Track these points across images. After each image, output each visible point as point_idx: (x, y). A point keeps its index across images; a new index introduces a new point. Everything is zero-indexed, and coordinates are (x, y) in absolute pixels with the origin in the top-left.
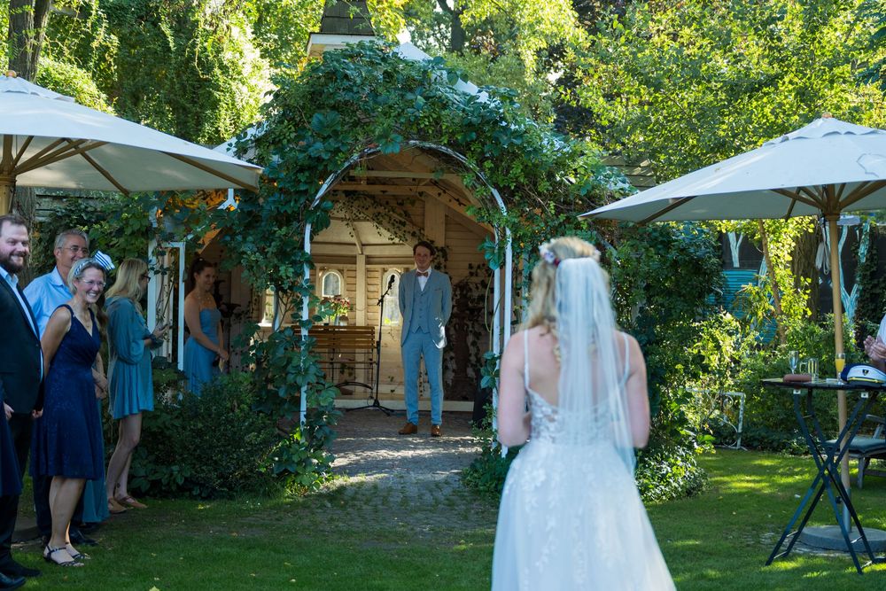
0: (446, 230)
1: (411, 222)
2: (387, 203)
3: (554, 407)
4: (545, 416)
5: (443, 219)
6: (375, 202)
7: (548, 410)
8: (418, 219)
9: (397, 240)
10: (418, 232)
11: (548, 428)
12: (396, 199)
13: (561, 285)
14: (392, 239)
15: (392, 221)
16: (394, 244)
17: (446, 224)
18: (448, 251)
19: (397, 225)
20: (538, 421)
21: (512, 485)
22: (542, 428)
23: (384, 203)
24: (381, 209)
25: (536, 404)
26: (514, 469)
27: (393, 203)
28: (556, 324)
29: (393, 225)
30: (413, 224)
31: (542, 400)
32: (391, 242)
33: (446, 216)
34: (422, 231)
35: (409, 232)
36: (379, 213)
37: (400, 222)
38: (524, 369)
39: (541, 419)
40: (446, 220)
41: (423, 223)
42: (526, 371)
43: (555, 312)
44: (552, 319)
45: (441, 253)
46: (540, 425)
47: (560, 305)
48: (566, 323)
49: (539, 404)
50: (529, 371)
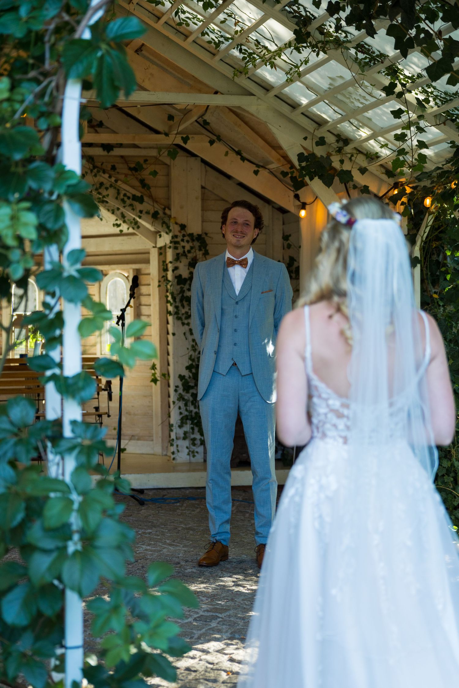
0: (203, 210)
1: (151, 197)
2: (114, 168)
3: (344, 400)
4: (332, 411)
5: (198, 192)
6: (95, 167)
7: (335, 403)
8: (159, 193)
9: (124, 227)
10: (161, 212)
11: (335, 426)
12: (126, 162)
13: (355, 249)
14: (118, 226)
15: (122, 196)
16: (121, 234)
17: (203, 200)
18: (208, 240)
19: (128, 202)
20: (322, 417)
21: (293, 497)
22: (328, 426)
23: (109, 167)
24: (104, 178)
25: (320, 397)
26: (295, 478)
27: (122, 168)
28: (347, 301)
29: (123, 201)
30: (154, 200)
31: (329, 391)
32: (117, 230)
33: (203, 187)
34: (167, 211)
35: (148, 213)
36: (102, 184)
37: (135, 198)
38: (305, 351)
39: (326, 414)
40: (203, 194)
41: (169, 198)
42: (308, 355)
43: (346, 285)
44: (343, 294)
45: (197, 244)
46: (324, 423)
47: (353, 275)
48: (360, 300)
49: (324, 396)
50: (312, 354)
